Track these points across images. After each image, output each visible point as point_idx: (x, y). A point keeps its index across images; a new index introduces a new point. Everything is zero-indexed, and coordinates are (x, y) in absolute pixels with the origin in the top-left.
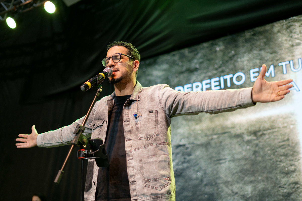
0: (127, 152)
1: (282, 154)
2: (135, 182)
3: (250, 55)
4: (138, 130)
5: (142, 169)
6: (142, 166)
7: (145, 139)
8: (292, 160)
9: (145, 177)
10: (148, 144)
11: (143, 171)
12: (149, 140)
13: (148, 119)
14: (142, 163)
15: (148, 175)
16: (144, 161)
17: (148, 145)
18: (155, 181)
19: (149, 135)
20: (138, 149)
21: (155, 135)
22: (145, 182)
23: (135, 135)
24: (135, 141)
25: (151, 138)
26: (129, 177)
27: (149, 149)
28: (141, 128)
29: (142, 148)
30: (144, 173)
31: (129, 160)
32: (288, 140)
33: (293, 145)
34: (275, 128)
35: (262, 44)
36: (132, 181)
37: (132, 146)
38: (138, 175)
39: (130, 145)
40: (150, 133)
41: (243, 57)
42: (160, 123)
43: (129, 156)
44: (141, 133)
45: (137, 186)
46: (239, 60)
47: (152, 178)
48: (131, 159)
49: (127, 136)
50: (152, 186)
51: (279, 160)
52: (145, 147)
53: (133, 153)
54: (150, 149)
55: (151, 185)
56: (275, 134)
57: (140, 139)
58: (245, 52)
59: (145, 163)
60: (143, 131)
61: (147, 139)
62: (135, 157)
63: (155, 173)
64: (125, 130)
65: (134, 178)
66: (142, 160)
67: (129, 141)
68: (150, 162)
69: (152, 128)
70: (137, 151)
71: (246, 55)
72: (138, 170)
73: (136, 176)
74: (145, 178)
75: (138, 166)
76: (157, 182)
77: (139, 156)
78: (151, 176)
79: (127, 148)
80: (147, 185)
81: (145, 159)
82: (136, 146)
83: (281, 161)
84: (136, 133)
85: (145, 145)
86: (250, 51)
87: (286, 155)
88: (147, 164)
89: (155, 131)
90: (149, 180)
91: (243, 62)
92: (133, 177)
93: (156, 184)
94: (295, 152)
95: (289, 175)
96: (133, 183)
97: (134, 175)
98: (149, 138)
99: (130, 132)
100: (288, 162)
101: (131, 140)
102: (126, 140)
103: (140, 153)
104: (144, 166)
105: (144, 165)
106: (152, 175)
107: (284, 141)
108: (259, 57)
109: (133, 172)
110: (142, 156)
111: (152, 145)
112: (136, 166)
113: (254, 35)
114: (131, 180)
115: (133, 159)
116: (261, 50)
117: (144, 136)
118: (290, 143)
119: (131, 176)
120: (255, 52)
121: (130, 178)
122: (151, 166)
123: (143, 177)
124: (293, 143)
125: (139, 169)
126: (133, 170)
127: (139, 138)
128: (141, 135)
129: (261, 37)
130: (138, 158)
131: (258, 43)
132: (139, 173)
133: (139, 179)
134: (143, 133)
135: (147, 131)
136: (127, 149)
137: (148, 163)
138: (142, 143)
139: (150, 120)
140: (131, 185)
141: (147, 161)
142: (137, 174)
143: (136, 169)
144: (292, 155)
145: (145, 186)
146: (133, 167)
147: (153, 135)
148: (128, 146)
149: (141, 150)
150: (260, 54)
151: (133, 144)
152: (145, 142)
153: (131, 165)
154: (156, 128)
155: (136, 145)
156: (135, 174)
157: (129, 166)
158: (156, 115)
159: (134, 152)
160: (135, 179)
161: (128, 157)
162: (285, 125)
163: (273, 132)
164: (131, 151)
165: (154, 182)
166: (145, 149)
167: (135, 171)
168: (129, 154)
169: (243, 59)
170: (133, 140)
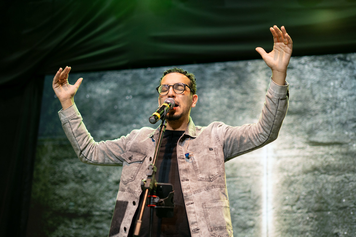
0: (184, 195)
1: (241, 206)
2: (199, 230)
3: (218, 92)
4: (196, 169)
5: (206, 215)
6: (206, 211)
7: (207, 179)
8: (251, 214)
9: (211, 224)
10: (211, 185)
11: (208, 217)
12: (212, 181)
13: (209, 157)
14: (206, 208)
15: (214, 222)
16: (209, 206)
17: (212, 187)
18: (222, 229)
19: (212, 175)
20: (199, 192)
21: (218, 176)
22: (211, 230)
23: (193, 175)
24: (194, 182)
25: (214, 179)
26: (191, 224)
27: (212, 191)
28: (200, 167)
29: (204, 190)
30: (210, 220)
31: (189, 204)
32: (250, 191)
33: (255, 198)
34: (237, 177)
35: (233, 82)
36: (195, 228)
37: (190, 188)
38: (202, 221)
39: (188, 186)
40: (213, 173)
41: (210, 92)
42: (222, 163)
43: (188, 199)
44: (201, 173)
45: (202, 235)
46: (204, 94)
47: (219, 226)
48: (192, 203)
49: (183, 175)
50: (219, 236)
51: (237, 212)
52: (208, 189)
53: (193, 196)
54: (215, 191)
55: (218, 234)
56: (236, 183)
57: (201, 180)
58: (212, 87)
59: (210, 208)
60: (203, 170)
61: (209, 180)
62: (196, 201)
63: (222, 220)
64: (180, 168)
65: (196, 226)
66: (206, 204)
67: (186, 182)
68: (215, 207)
69: (214, 168)
70: (197, 193)
71: (213, 90)
72: (201, 216)
73: (200, 223)
74: (211, 226)
75: (201, 211)
76: (224, 231)
77: (200, 199)
78: (217, 224)
79: (184, 189)
80: (214, 234)
81: (210, 204)
82: (195, 188)
83: (239, 214)
84: (194, 173)
85: (207, 186)
86: (219, 87)
87: (246, 209)
88: (213, 209)
89: (217, 171)
90: (215, 228)
91: (208, 97)
92: (196, 224)
93: (223, 233)
94: (256, 206)
95: (246, 231)
96: (196, 231)
97: (196, 222)
98: (212, 179)
99: (186, 170)
100: (247, 216)
101: (187, 180)
102: (182, 179)
103: (202, 196)
104: (208, 212)
105: (209, 210)
106: (219, 223)
107: (245, 192)
108: (228, 96)
109: (195, 219)
110: (205, 200)
111: (216, 187)
112: (199, 211)
113: (225, 69)
114: (192, 228)
115: (193, 203)
116: (231, 88)
117: (206, 177)
118: (252, 195)
119: (193, 223)
120: (224, 89)
121: (191, 226)
122: (217, 212)
123: (208, 224)
124: (254, 196)
125: (203, 214)
126: (195, 216)
127: (199, 178)
128: (200, 176)
129: (233, 74)
130: (201, 202)
131: (228, 80)
132: (203, 219)
133: (203, 226)
134: (204, 173)
135: (209, 171)
136: (184, 192)
137: (213, 207)
138: (203, 185)
139: (211, 159)
140: (193, 233)
141: (211, 206)
142: (200, 221)
143: (199, 215)
144: (253, 209)
145: (211, 235)
146: (194, 213)
147: (216, 176)
148: (186, 187)
149: (203, 193)
150: (228, 93)
151: (191, 186)
152: (207, 183)
153: (193, 210)
154: (218, 167)
155: (195, 186)
156: (198, 221)
157: (189, 212)
158: (216, 154)
159: (193, 194)
160: (199, 226)
161: (187, 201)
162: (249, 175)
163: (234, 181)
164: (191, 194)
165: (221, 231)
166: (207, 192)
167: (198, 217)
168: (187, 197)
169: (209, 94)
170: (191, 180)
